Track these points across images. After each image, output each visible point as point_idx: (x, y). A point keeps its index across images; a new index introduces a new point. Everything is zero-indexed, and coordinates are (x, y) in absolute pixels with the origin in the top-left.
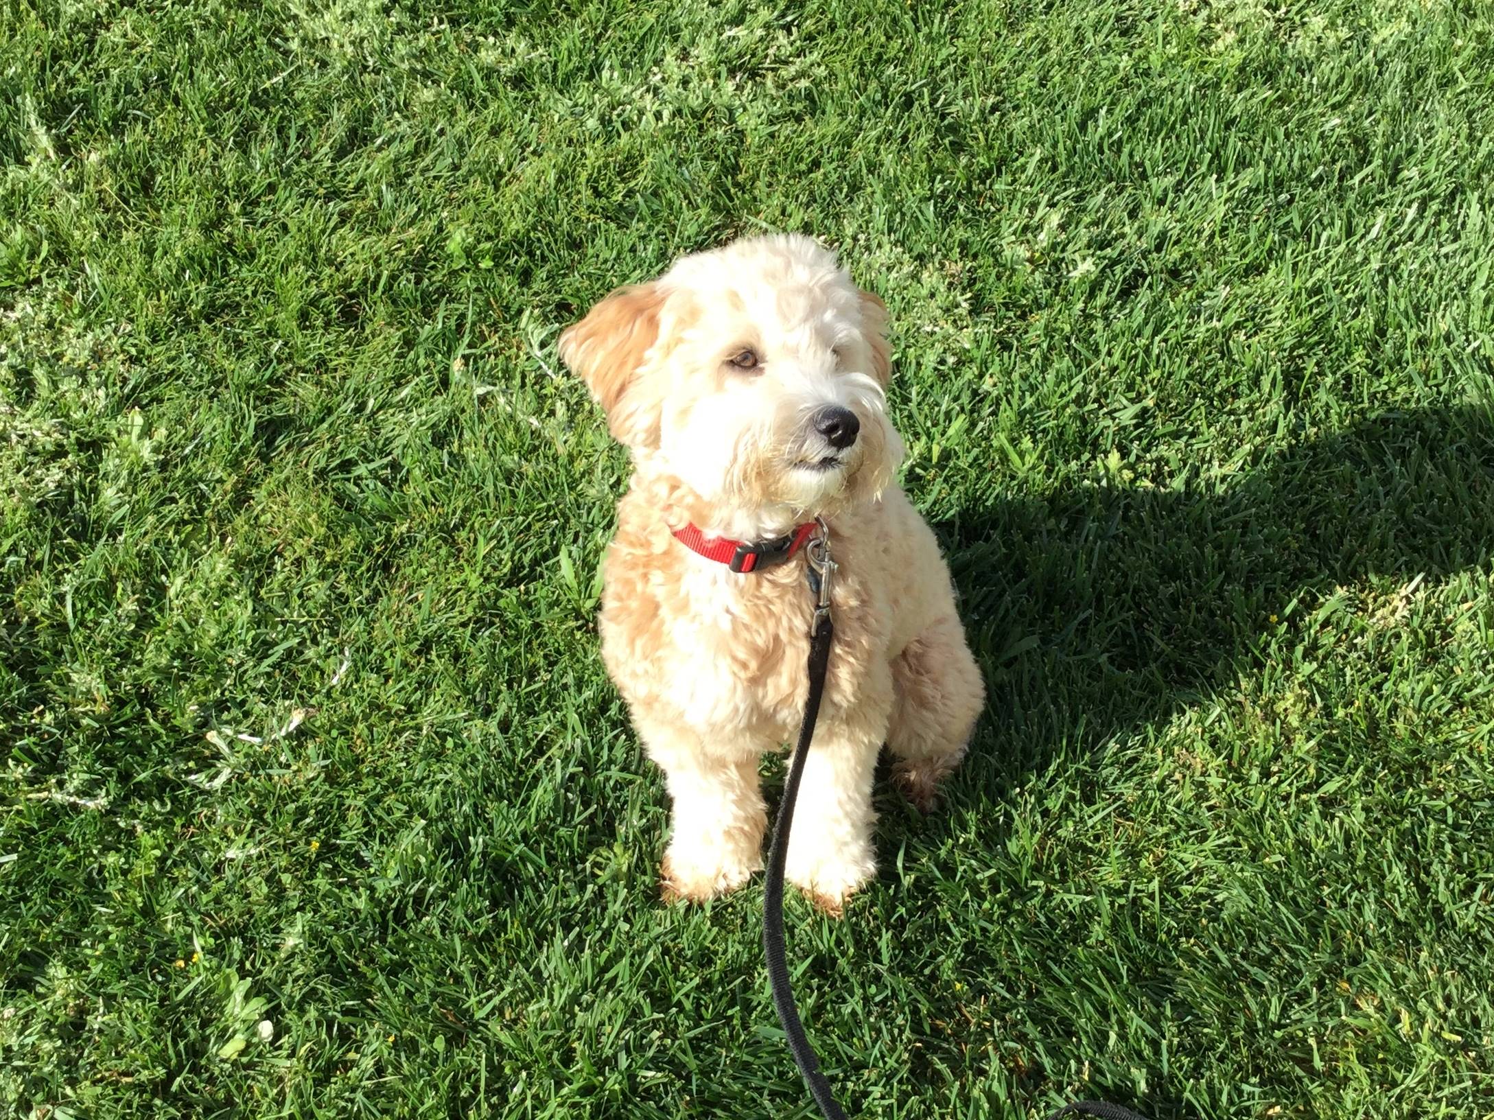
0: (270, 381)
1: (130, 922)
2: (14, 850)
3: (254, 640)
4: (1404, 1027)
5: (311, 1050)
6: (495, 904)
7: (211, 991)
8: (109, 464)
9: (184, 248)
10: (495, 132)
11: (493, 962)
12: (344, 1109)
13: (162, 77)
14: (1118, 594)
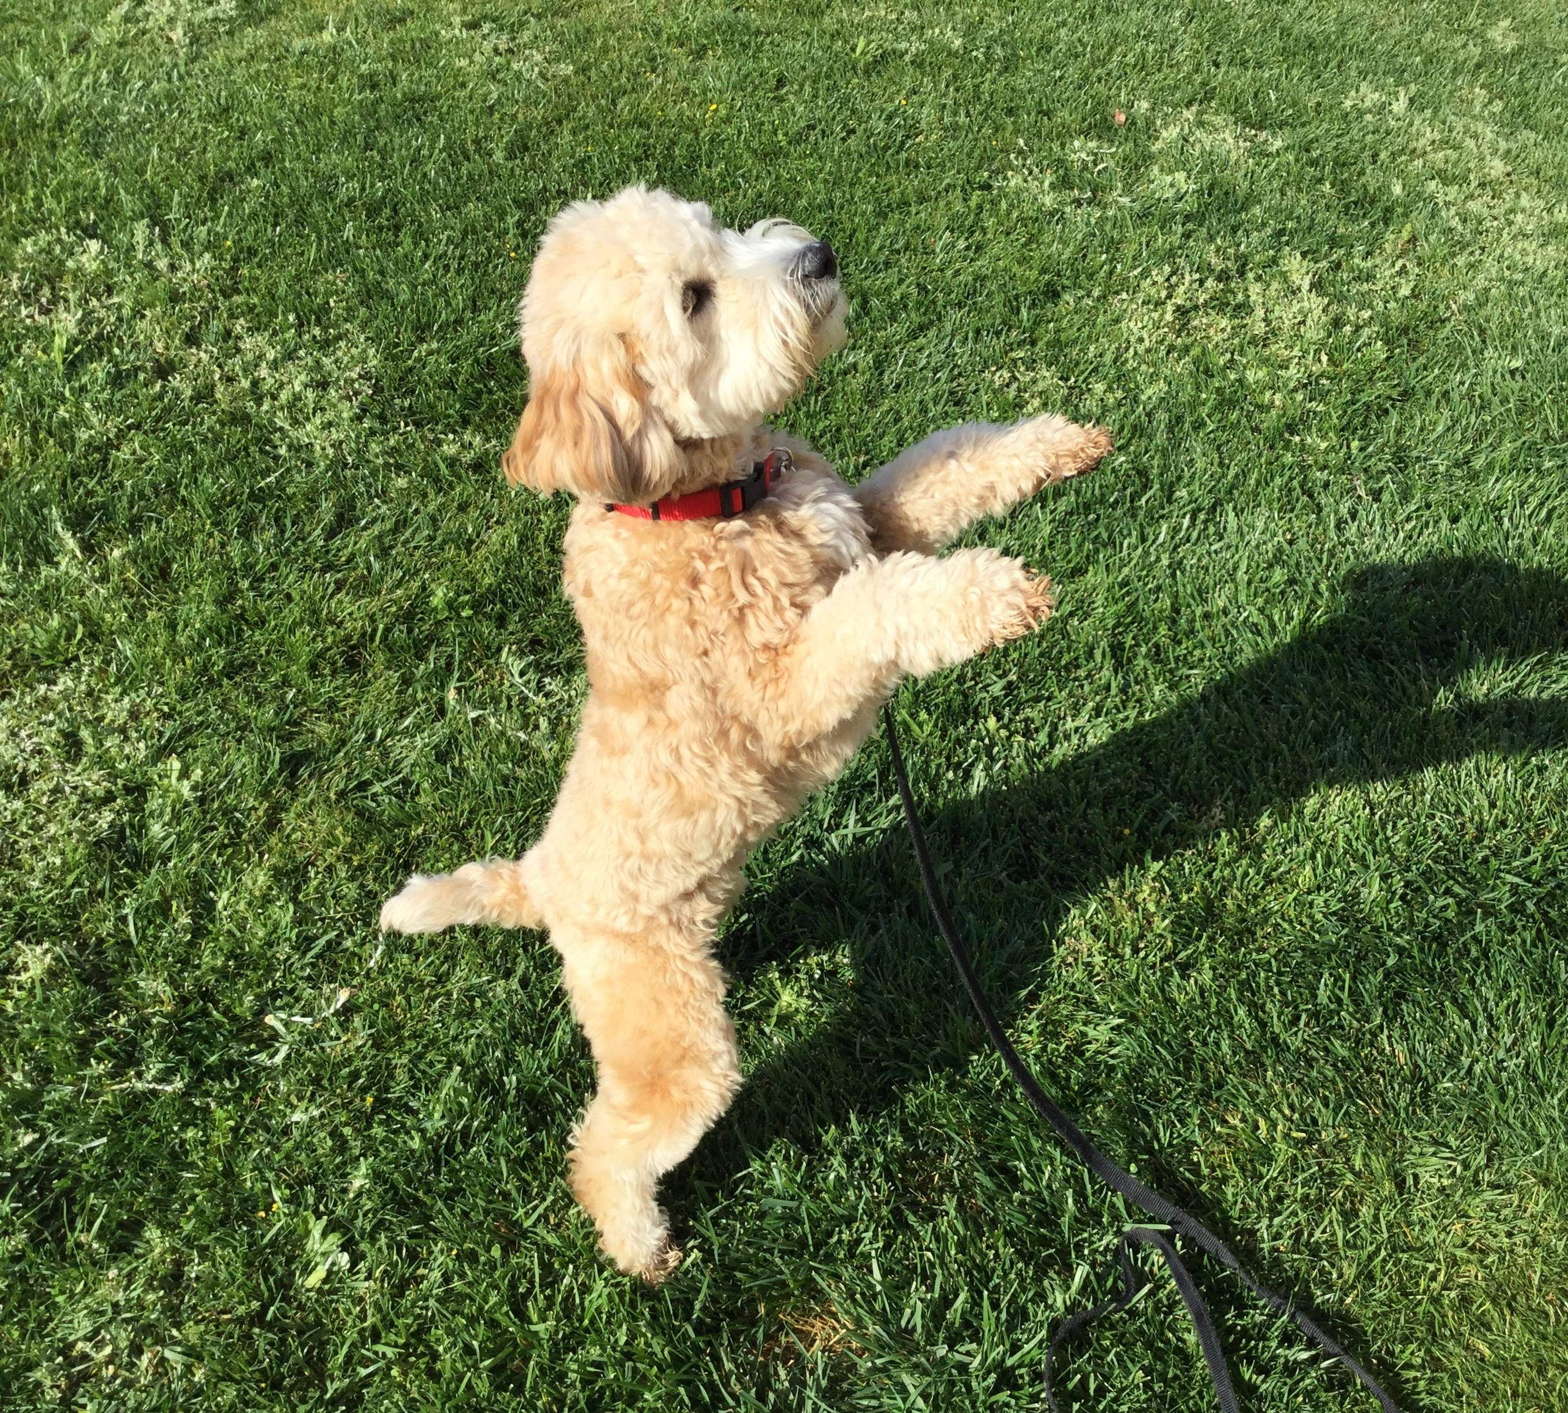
0: (288, 723)
1: (213, 1185)
2: (104, 1134)
3: (298, 936)
4: (1263, 1132)
5: (385, 1271)
6: (531, 1130)
7: (292, 1233)
8: (153, 804)
9: (203, 621)
10: (463, 508)
11: (535, 1179)
12: (419, 1316)
13: (169, 484)
14: (1008, 825)
